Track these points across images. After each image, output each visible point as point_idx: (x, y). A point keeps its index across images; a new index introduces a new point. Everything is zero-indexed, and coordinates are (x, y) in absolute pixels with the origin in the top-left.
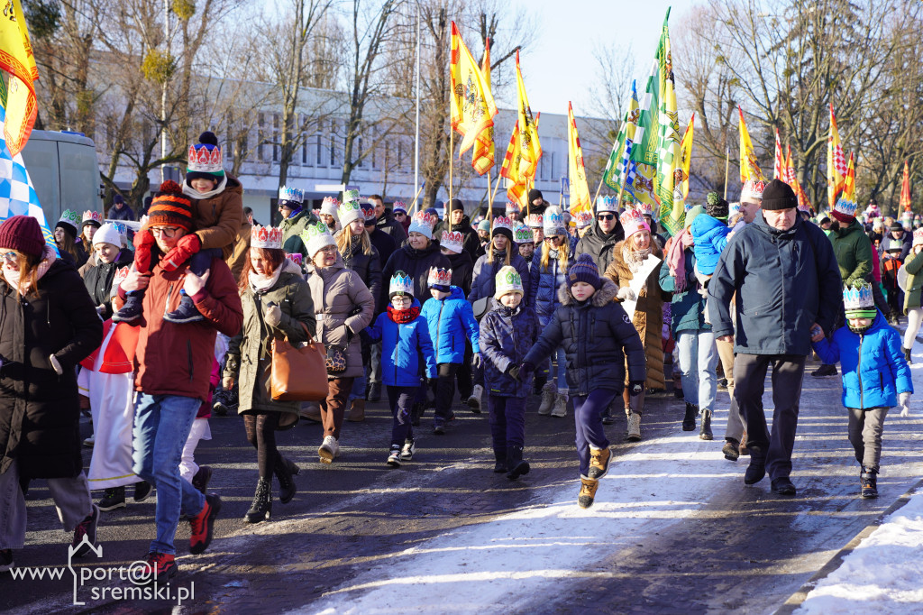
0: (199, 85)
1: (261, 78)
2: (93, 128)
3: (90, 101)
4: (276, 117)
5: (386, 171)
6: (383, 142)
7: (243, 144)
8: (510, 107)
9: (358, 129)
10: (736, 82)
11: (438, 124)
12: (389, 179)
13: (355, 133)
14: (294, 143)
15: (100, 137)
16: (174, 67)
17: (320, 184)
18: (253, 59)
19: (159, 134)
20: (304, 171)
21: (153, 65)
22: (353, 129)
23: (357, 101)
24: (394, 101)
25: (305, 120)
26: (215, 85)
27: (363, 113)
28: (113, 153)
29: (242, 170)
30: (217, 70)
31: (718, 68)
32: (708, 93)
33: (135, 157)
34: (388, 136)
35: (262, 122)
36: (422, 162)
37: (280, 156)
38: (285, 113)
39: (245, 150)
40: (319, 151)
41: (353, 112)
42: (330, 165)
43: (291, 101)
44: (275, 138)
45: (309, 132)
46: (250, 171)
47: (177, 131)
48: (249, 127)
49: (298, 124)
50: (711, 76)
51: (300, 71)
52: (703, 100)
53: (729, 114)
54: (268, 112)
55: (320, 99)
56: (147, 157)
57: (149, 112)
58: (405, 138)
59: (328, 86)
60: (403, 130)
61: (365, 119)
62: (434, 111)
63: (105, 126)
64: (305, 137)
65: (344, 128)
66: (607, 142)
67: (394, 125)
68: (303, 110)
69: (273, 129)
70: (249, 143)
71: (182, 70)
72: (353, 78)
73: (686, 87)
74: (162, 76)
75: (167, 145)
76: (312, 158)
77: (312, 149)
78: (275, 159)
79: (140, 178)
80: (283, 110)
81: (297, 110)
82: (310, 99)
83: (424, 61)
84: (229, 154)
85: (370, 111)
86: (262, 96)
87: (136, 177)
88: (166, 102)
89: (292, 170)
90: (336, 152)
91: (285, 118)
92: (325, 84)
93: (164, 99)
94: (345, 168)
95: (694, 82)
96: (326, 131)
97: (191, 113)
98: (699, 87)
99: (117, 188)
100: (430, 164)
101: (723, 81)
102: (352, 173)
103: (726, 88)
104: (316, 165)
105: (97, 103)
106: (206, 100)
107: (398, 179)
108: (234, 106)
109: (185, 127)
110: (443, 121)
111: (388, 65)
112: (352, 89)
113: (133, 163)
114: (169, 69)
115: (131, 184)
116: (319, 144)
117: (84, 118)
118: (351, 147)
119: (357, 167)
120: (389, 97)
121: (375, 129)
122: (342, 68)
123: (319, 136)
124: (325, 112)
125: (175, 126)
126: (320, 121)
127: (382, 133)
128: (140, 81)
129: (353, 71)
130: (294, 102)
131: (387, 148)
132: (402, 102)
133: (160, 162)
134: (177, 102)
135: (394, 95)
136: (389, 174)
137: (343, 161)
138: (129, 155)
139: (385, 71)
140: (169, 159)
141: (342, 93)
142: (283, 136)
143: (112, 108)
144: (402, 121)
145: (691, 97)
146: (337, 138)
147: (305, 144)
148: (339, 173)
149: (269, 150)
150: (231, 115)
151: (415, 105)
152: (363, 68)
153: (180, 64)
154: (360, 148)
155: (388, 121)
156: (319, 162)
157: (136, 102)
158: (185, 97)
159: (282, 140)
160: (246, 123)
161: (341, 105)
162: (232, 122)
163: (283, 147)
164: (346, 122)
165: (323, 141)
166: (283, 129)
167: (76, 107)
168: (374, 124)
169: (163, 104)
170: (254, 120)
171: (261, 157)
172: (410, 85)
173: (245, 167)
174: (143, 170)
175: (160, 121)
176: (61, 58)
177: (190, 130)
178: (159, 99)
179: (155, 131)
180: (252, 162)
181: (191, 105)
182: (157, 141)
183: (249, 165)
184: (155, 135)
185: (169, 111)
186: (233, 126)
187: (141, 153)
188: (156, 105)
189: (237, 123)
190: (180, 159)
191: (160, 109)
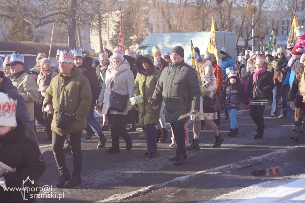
0: (264, 14)
1: (283, 10)
2: (232, 30)
3: (231, 22)
4: (288, 21)
7: (277, 31)
15: (234, 32)
16: (256, 9)
18: (281, 4)
19: (251, 30)
21: (250, 9)
26: (269, 13)
28: (238, 36)
30: (269, 9)
33: (245, 38)
35: (283, 23)
39: (277, 32)
43: (293, 16)
44: (287, 28)
46: (279, 39)
47: (257, 28)
48: (279, 25)
51: (297, 6)
54: (285, 20)
55: (303, 15)
56: (248, 37)
57: (249, 23)
63: (235, 28)
69: (287, 25)
70: (279, 30)
71: (259, 10)
74: (253, 12)
75: (253, 33)
78: (287, 35)
79: (246, 43)
80: (290, 19)
82: (299, 15)
86: (283, 15)
87: (244, 43)
88: (254, 20)
93: (253, 19)
97: (262, 22)
99: (239, 47)
105: (233, 22)
106: (266, 18)
108: (274, 19)
109: (259, 27)
113: (244, 39)
115: (243, 45)
117: (230, 27)
125: (256, 27)
128: (246, 14)
134: (257, 20)
138: (243, 37)
140: (254, 37)
143: (238, 23)
149: (285, 32)
150: (273, 22)
153: (258, 8)
157: (245, 21)
158: (259, 18)
160: (278, 24)
162: (274, 24)
167: (227, 24)
169: (253, 20)
170: (281, 23)
171: (282, 34)
174: (247, 41)
175: (252, 26)
176: (224, 10)
177: (261, 28)
178: (252, 19)
179: (250, 29)
180: (280, 36)
181: (261, 21)
182: (251, 32)
183: (279, 37)
184: (250, 30)
185: (255, 23)
186: (274, 26)
187: (246, 36)
188: (251, 21)
189: (275, 24)
190: (258, 37)
191: (252, 22)
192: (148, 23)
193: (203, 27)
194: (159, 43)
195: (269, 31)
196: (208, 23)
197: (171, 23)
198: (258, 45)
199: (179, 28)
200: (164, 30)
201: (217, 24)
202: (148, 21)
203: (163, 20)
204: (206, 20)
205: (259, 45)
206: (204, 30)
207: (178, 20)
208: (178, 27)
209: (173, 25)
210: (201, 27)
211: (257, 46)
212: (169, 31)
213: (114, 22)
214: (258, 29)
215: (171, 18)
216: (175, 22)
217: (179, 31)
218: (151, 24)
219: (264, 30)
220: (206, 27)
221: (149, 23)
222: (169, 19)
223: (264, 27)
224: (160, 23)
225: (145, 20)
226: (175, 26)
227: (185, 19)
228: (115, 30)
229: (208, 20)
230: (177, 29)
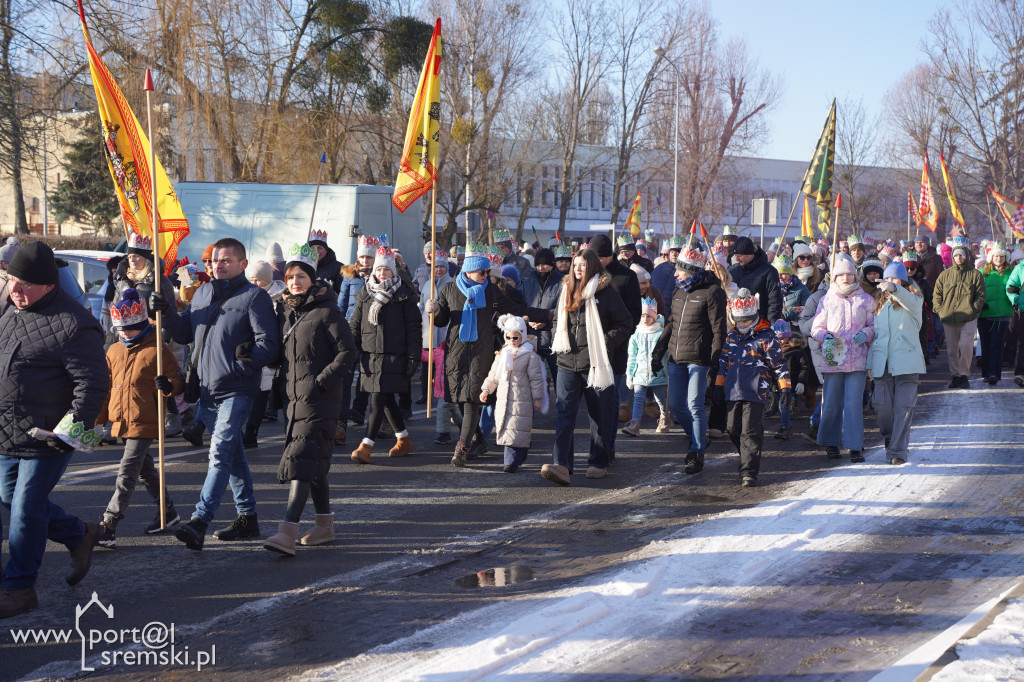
0: (496, 145)
1: (544, 138)
4: (557, 169)
5: (649, 213)
6: (646, 188)
7: (530, 193)
8: (755, 156)
9: (624, 177)
10: (957, 129)
11: (693, 172)
12: (652, 219)
13: (622, 181)
14: (571, 191)
16: (476, 131)
17: (593, 224)
18: (538, 123)
19: (464, 187)
20: (580, 214)
21: (460, 130)
22: (621, 178)
23: (625, 154)
24: (656, 153)
25: (581, 171)
26: (508, 145)
27: (629, 164)
29: (529, 214)
30: (509, 133)
31: (940, 118)
32: (931, 139)
33: (446, 206)
34: (650, 183)
35: (545, 174)
36: (679, 204)
37: (560, 201)
38: (565, 166)
39: (532, 197)
40: (592, 197)
41: (621, 163)
42: (601, 209)
43: (569, 157)
44: (556, 187)
45: (583, 181)
46: (536, 215)
47: (478, 183)
48: (535, 178)
49: (575, 175)
50: (934, 125)
51: (577, 131)
52: (926, 145)
53: (950, 157)
54: (550, 165)
55: (593, 154)
56: (456, 205)
57: (457, 168)
58: (665, 184)
59: (600, 142)
60: (663, 177)
61: (631, 169)
62: (689, 160)
64: (580, 185)
65: (613, 177)
66: (840, 183)
67: (655, 174)
68: (580, 163)
69: (555, 179)
70: (535, 191)
71: (482, 134)
72: (621, 135)
73: (911, 135)
74: (467, 138)
75: (470, 194)
76: (586, 202)
77: (587, 195)
78: (556, 204)
79: (450, 222)
80: (563, 164)
81: (574, 163)
82: (585, 154)
83: (681, 120)
84: (519, 201)
85: (635, 162)
86: (545, 153)
87: (446, 222)
88: (470, 160)
89: (570, 213)
90: (607, 197)
91: (565, 170)
92: (596, 141)
93: (468, 157)
94: (613, 211)
95: (918, 130)
96: (598, 180)
97: (490, 168)
98: (923, 135)
100: (686, 205)
101: (945, 129)
102: (620, 214)
103: (948, 135)
104: (590, 208)
106: (501, 157)
107: (658, 218)
108: (523, 161)
109: (485, 180)
110: (697, 169)
111: (650, 124)
112: (620, 143)
113: (444, 210)
114: (472, 133)
115: (442, 227)
116: (592, 191)
118: (619, 192)
119: (624, 210)
120: (650, 150)
121: (639, 177)
122: (611, 127)
123: (592, 185)
124: (597, 164)
125: (476, 179)
126: (593, 171)
127: (645, 180)
128: (449, 143)
129: (621, 129)
130: (572, 156)
131: (649, 193)
132: (663, 154)
133: (464, 209)
134: (479, 160)
135: (655, 148)
136: (652, 215)
137: (612, 204)
138: (441, 204)
139: (648, 129)
140: (472, 206)
141: (611, 148)
142: (563, 185)
144: (662, 169)
145: (916, 144)
146: (607, 186)
147: (580, 191)
148: (608, 215)
149: (551, 196)
150: (520, 169)
151: (673, 156)
152: (630, 126)
153: (481, 129)
154: (627, 193)
155: (650, 170)
156: (592, 206)
157: (447, 161)
158: (484, 156)
159: (562, 188)
160: (533, 175)
161: (611, 158)
162: (522, 175)
163: (563, 194)
164: (615, 172)
165: (596, 188)
166: (563, 179)
168: (638, 173)
169: (467, 161)
170: (539, 172)
171: (544, 203)
172: (669, 140)
173: (531, 211)
174: (452, 216)
175: (465, 176)
176: (390, 128)
177: (488, 183)
178: (465, 157)
179: (461, 184)
180: (537, 207)
181: (490, 162)
182: (462, 192)
183: (535, 210)
184: (461, 187)
185: (473, 167)
186: (522, 178)
187: (450, 202)
188: (462, 163)
189: (525, 175)
190: (481, 206)
191: (465, 166)
192: (170, 152)
193: (333, 172)
194: (203, 212)
195: (509, 191)
196: (345, 162)
197: (241, 157)
198: (482, 227)
199: (263, 171)
200: (220, 174)
201: (371, 164)
202: (171, 148)
203: (216, 144)
204: (340, 153)
205: (486, 228)
206: (336, 181)
207: (260, 147)
208: (259, 168)
209: (246, 163)
210: (327, 172)
211: (480, 230)
212: (234, 177)
213: (62, 142)
214: (482, 185)
215: (239, 142)
216: (252, 154)
217: (264, 180)
218: (180, 156)
219: (498, 188)
220: (342, 171)
221: (174, 150)
222: (234, 144)
223: (498, 180)
224: (208, 155)
225: (162, 144)
226: (253, 165)
227: (280, 146)
228: (67, 167)
229: (346, 153)
230: (259, 173)
